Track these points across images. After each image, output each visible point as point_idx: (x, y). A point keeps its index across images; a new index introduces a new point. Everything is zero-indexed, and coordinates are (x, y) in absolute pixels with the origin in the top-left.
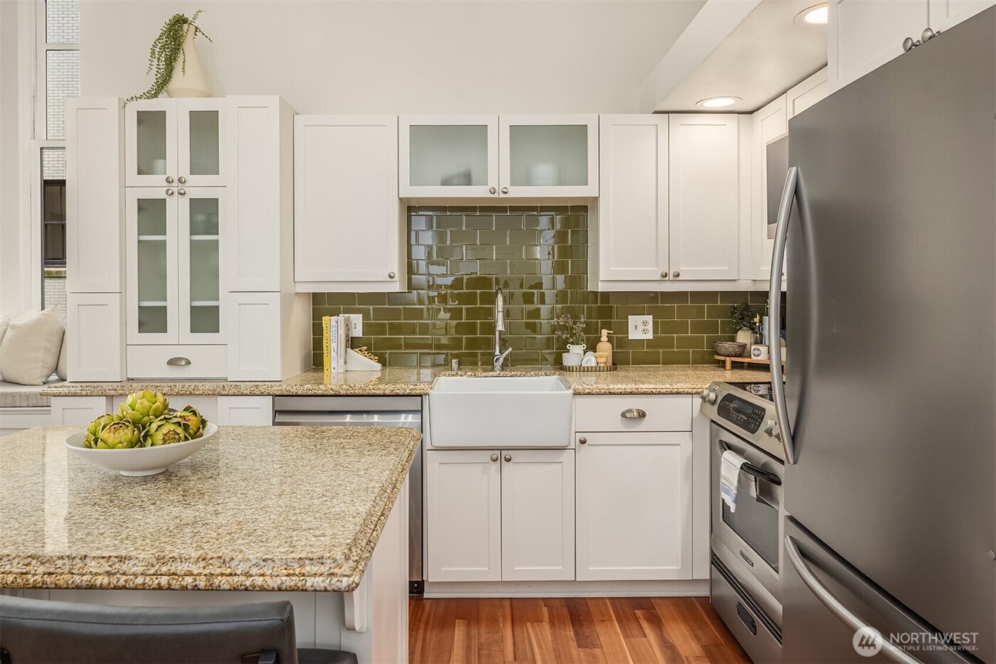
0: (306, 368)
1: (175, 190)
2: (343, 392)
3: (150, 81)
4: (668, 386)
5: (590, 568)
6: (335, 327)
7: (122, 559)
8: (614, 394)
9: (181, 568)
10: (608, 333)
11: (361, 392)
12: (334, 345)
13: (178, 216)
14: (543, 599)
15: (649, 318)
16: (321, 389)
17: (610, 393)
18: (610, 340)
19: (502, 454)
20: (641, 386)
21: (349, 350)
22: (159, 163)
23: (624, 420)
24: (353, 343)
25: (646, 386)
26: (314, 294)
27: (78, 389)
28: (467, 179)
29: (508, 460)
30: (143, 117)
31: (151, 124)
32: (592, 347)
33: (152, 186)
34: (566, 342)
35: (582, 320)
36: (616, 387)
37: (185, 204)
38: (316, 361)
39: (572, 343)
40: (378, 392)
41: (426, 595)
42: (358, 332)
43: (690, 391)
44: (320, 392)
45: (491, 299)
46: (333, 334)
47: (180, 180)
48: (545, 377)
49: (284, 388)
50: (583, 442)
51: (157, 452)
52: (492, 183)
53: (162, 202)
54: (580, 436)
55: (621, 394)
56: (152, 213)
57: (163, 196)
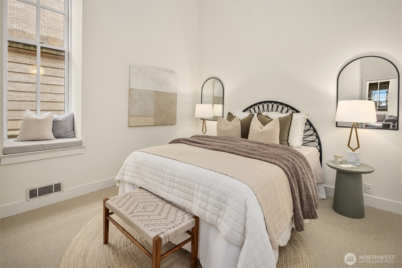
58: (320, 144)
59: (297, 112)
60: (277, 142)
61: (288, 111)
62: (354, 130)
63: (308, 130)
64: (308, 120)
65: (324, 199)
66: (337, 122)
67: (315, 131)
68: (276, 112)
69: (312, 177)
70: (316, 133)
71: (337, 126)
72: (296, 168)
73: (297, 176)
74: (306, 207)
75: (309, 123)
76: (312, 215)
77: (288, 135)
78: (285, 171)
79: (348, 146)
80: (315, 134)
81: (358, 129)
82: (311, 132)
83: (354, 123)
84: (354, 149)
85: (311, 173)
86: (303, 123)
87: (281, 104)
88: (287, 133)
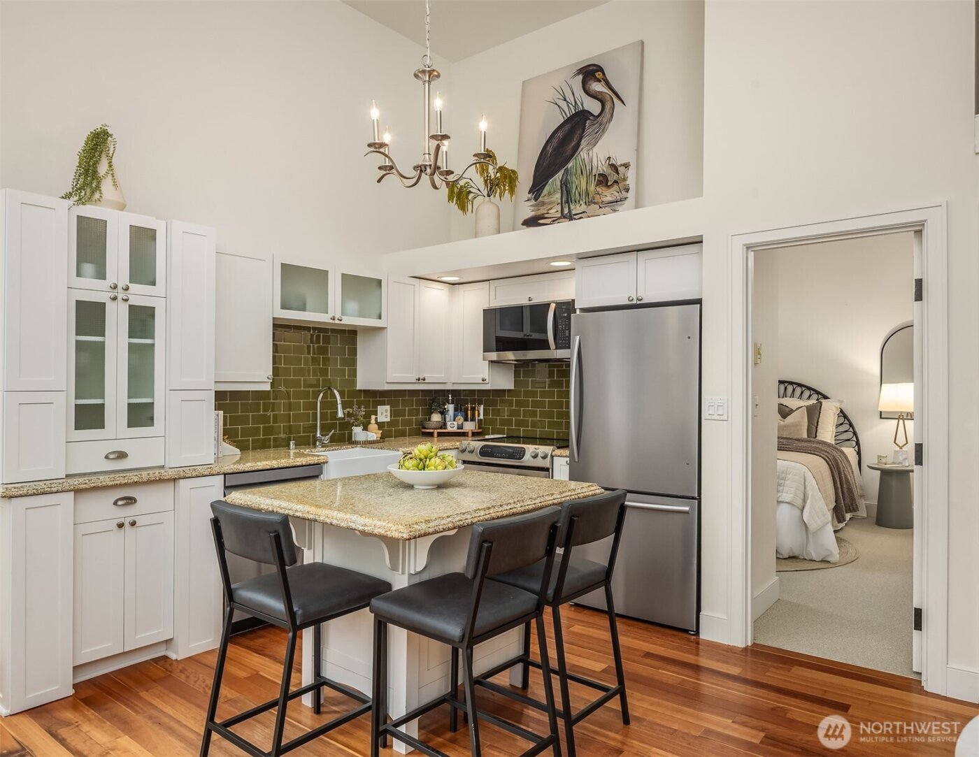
1: (120, 296)
13: (117, 320)
15: (388, 407)
18: (375, 422)
30: (82, 222)
32: (367, 427)
34: (352, 425)
37: (124, 310)
39: (356, 426)
57: (104, 300)
58: (858, 443)
59: (826, 397)
60: (805, 436)
61: (810, 396)
62: (901, 421)
63: (842, 424)
64: (842, 411)
65: (864, 518)
66: (881, 412)
67: (851, 425)
68: (792, 399)
69: (853, 473)
70: (853, 428)
71: (881, 418)
72: (836, 460)
73: (838, 467)
74: (848, 500)
75: (843, 414)
76: (853, 508)
77: (817, 430)
78: (824, 459)
79: (895, 442)
80: (851, 429)
81: (906, 421)
82: (846, 427)
83: (901, 412)
84: (901, 445)
85: (851, 469)
86: (835, 414)
87: (800, 385)
88: (815, 428)
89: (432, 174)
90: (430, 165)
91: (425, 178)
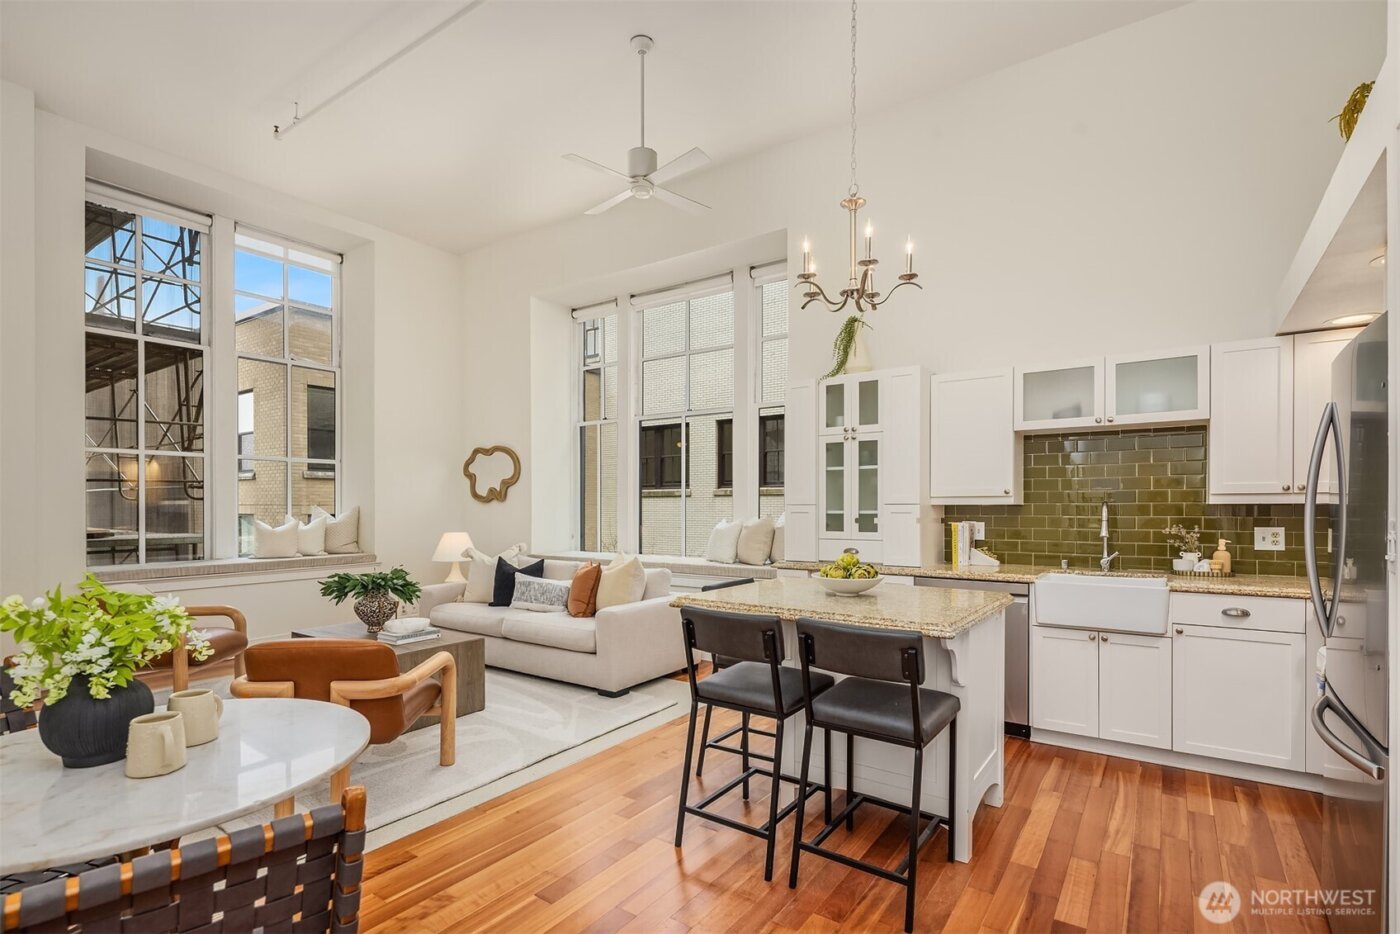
0: (939, 561)
1: (850, 436)
2: (965, 577)
3: (834, 364)
4: (1277, 590)
5: (1188, 742)
6: (961, 530)
7: (849, 616)
8: (1214, 593)
9: (875, 621)
10: (1227, 543)
11: (979, 578)
12: (960, 545)
13: (851, 453)
14: (1141, 762)
15: (1281, 531)
16: (949, 574)
17: (1209, 593)
18: (1228, 549)
19: (1099, 635)
20: (1245, 588)
21: (973, 549)
22: (839, 418)
23: (1225, 617)
24: (976, 544)
25: (1251, 588)
26: (946, 507)
27: (791, 565)
28: (1077, 412)
29: (1105, 640)
30: (829, 389)
31: (835, 393)
32: (1208, 554)
33: (835, 435)
34: (1179, 549)
35: (1196, 530)
36: (1217, 587)
37: (856, 446)
38: (947, 557)
39: (1185, 551)
40: (993, 579)
41: (1031, 739)
42: (981, 536)
43: (1302, 595)
44: (948, 576)
45: (1097, 511)
46: (960, 538)
47: (853, 430)
48: (1153, 579)
49: (921, 572)
50: (1180, 632)
51: (856, 582)
52: (1098, 413)
53: (842, 443)
54: (1176, 627)
55: (1221, 593)
56: (835, 452)
57: (842, 440)
89: (860, 298)
90: (857, 290)
91: (851, 302)
